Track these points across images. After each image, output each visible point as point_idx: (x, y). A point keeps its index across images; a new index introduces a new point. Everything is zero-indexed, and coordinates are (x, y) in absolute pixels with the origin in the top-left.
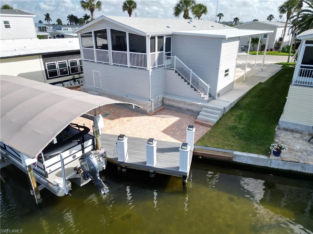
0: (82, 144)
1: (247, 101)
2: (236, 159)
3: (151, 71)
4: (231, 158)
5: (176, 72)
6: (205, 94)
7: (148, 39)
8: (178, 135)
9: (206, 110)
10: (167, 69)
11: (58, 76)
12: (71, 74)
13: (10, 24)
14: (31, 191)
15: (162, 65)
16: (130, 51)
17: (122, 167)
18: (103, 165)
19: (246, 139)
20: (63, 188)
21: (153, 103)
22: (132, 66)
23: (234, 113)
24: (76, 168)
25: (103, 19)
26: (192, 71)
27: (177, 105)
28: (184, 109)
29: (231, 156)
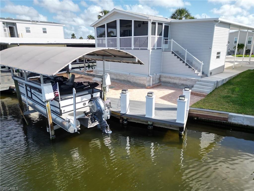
0: (91, 95)
1: (238, 80)
2: (231, 120)
3: (151, 51)
4: (226, 118)
5: (173, 53)
6: (199, 71)
7: (150, 23)
8: (174, 101)
9: (199, 83)
10: (165, 51)
11: (77, 63)
12: (87, 62)
13: (47, 31)
14: (47, 129)
15: (160, 48)
16: (135, 35)
17: (123, 120)
18: (108, 115)
19: (241, 105)
20: (73, 124)
21: (151, 79)
22: (135, 48)
23: (226, 87)
24: (85, 112)
25: (115, 12)
26: (187, 51)
27: (173, 81)
28: (179, 84)
29: (227, 117)
